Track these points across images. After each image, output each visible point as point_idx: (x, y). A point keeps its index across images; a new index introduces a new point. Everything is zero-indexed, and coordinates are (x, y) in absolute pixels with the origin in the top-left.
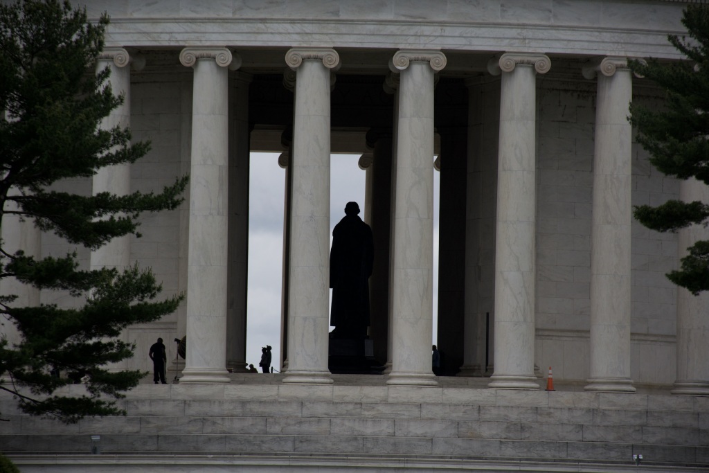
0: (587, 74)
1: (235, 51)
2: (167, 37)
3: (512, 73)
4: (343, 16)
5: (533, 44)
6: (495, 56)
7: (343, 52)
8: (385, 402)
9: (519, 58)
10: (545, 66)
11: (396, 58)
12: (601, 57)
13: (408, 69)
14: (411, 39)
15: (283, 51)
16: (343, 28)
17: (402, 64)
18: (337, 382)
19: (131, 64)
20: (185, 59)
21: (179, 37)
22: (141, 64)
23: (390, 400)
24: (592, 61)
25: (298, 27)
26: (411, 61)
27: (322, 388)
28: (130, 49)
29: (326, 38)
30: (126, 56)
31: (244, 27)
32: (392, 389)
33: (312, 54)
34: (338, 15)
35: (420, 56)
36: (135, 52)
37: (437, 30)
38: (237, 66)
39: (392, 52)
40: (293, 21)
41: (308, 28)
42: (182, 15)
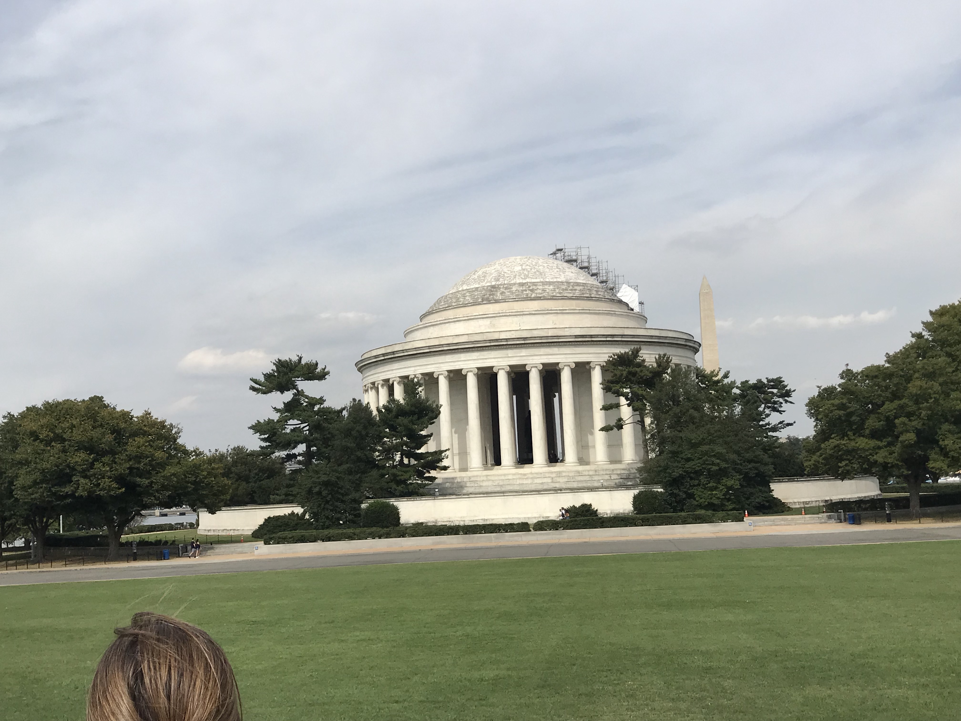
0: (587, 367)
1: (479, 369)
2: (458, 366)
3: (563, 368)
4: (509, 356)
5: (569, 359)
6: (558, 364)
7: (510, 366)
8: (531, 473)
9: (565, 364)
10: (574, 366)
11: (527, 367)
12: (591, 362)
13: (531, 370)
14: (531, 361)
15: (492, 367)
16: (510, 359)
17: (529, 368)
18: (516, 468)
19: (449, 375)
20: (464, 372)
21: (462, 366)
22: (452, 375)
23: (533, 472)
24: (589, 363)
25: (496, 360)
26: (532, 367)
27: (511, 470)
28: (448, 371)
29: (504, 362)
30: (446, 373)
31: (480, 361)
32: (533, 469)
33: (501, 367)
34: (508, 355)
35: (534, 365)
36: (449, 372)
37: (539, 357)
38: (480, 373)
39: (525, 365)
40: (494, 358)
41: (499, 360)
42: (462, 359)
